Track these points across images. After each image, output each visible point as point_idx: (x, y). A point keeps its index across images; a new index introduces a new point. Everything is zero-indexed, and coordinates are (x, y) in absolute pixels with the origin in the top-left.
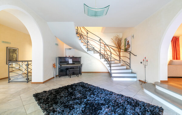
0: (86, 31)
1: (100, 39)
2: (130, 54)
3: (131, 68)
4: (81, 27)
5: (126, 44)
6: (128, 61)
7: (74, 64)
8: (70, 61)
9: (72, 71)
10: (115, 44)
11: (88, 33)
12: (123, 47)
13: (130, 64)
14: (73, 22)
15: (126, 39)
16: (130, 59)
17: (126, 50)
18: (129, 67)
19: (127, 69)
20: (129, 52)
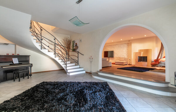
0: (40, 27)
1: (55, 38)
2: (78, 53)
3: (79, 64)
4: (34, 22)
5: (75, 45)
6: (77, 59)
7: (21, 64)
8: (15, 61)
9: (22, 72)
10: (66, 45)
11: (41, 30)
12: (71, 48)
13: (78, 62)
14: (31, 15)
15: (74, 42)
16: (78, 58)
17: (74, 50)
18: (77, 64)
19: (76, 65)
20: (77, 52)
